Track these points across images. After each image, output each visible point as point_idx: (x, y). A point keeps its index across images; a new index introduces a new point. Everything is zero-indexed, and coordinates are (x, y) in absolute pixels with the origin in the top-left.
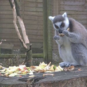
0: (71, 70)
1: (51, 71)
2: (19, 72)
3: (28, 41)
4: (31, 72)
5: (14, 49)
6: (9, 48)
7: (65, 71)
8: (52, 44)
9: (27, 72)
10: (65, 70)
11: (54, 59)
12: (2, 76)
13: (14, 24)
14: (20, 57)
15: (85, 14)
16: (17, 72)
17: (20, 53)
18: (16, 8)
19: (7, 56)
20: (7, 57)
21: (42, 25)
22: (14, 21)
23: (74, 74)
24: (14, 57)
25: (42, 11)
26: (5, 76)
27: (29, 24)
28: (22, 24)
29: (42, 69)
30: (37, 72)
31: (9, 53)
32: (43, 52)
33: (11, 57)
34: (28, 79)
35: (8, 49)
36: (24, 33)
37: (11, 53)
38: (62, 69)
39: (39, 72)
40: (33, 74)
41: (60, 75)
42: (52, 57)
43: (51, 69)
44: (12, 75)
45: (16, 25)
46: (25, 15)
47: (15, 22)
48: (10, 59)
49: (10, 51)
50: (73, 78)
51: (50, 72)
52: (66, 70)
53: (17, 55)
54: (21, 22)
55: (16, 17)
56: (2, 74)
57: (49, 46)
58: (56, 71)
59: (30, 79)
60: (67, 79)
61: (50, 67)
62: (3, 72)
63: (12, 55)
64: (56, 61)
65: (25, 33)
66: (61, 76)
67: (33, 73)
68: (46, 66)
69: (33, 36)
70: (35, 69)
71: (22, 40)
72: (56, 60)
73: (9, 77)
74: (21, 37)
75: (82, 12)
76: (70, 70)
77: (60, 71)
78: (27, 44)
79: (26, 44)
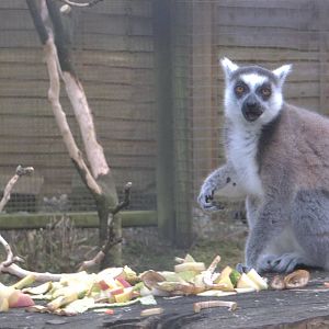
0: (297, 285)
1: (223, 289)
2: (103, 295)
3: (105, 164)
4: (146, 295)
5: (45, 195)
6: (28, 192)
7: (274, 290)
8: (188, 172)
9: (132, 293)
10: (274, 285)
11: (197, 229)
12: (39, 312)
13: (50, 102)
14: (70, 223)
15: (312, 61)
16: (94, 294)
17: (70, 210)
18: (56, 43)
19: (20, 219)
20: (21, 225)
21: (152, 102)
22: (50, 92)
23: (312, 300)
24: (50, 225)
25: (152, 50)
26: (50, 313)
27: (102, 100)
28: (80, 101)
29: (188, 284)
30: (170, 294)
31: (29, 211)
32: (156, 206)
33: (37, 224)
34: (139, 324)
35: (23, 196)
36: (90, 136)
37: (34, 211)
38: (263, 282)
39: (179, 293)
40: (154, 302)
41: (260, 306)
42: (189, 224)
43: (221, 283)
44: (76, 307)
45: (59, 106)
46: (85, 65)
47: (54, 94)
48: (35, 232)
49: (31, 202)
50: (311, 319)
51: (220, 294)
52: (280, 286)
53: (59, 218)
54: (79, 96)
55: (57, 75)
56: (37, 301)
57: (180, 182)
58: (239, 290)
59: (146, 322)
60: (288, 321)
61: (217, 275)
62: (41, 297)
63: (41, 217)
64: (206, 236)
65: (93, 134)
66: (263, 311)
67: (156, 297)
68: (199, 272)
69: (119, 144)
70: (160, 284)
71: (82, 164)
72: (206, 233)
73: (65, 315)
74: (77, 150)
75: (302, 51)
76: (293, 286)
77: (257, 288)
78: (101, 178)
79: (96, 175)
